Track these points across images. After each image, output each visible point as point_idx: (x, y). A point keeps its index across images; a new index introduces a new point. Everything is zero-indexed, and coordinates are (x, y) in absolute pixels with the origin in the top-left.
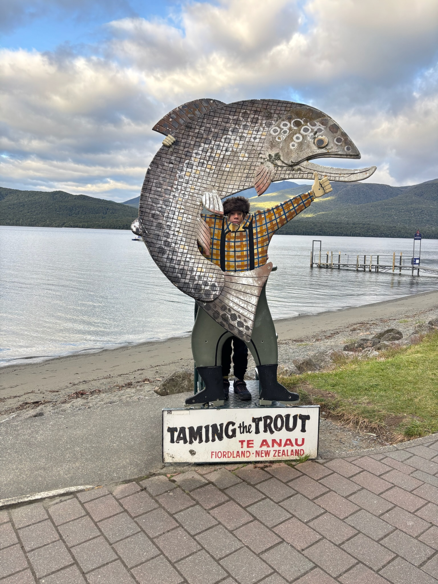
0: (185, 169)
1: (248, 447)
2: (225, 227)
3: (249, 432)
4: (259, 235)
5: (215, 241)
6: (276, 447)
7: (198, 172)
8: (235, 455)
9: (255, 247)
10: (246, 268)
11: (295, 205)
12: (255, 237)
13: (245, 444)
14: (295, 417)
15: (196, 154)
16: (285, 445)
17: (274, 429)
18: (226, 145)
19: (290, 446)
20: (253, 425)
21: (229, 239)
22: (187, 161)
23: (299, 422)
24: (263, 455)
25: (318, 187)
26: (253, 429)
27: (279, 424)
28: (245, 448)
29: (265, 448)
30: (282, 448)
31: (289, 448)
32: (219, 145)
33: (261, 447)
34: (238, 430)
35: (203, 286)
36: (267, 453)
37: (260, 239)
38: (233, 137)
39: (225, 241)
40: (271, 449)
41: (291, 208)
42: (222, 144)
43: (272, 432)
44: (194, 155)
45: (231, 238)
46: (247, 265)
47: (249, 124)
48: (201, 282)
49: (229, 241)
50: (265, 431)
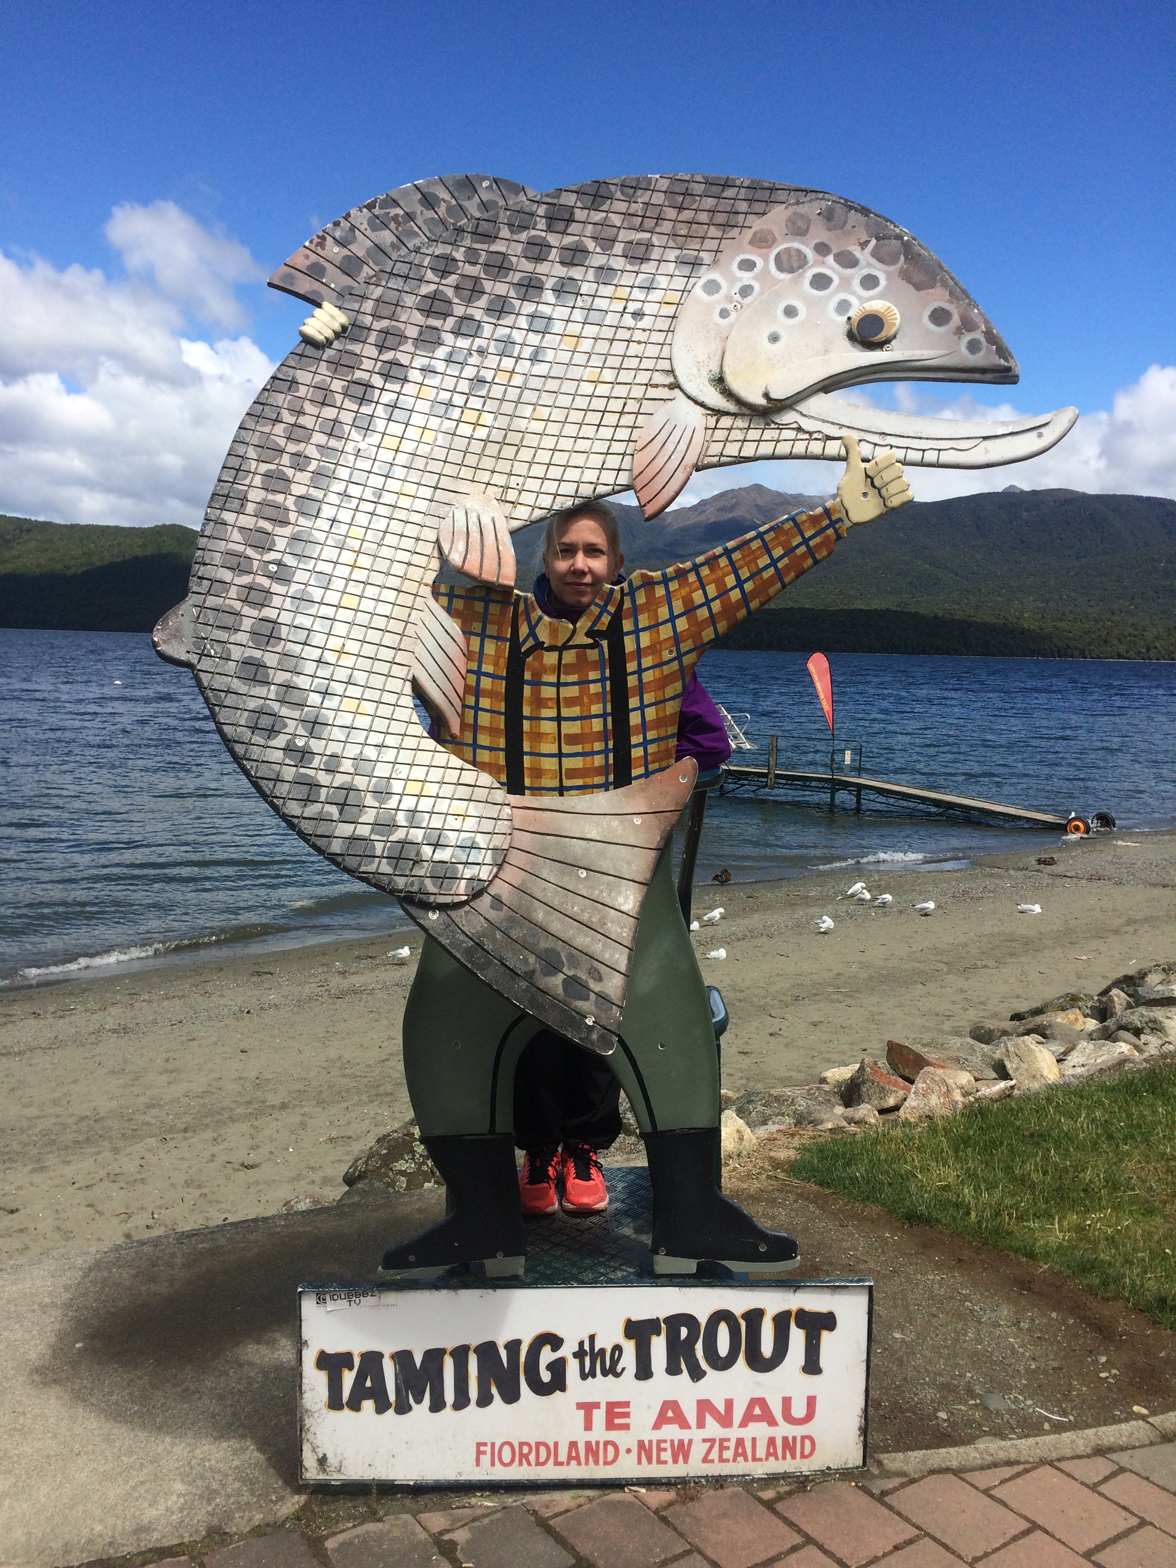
0: (380, 425)
1: (610, 1425)
2: (524, 630)
3: (612, 1371)
4: (647, 662)
5: (486, 683)
6: (713, 1428)
7: (429, 436)
8: (563, 1456)
9: (633, 702)
10: (599, 780)
11: (778, 552)
12: (631, 666)
13: (599, 1416)
14: (782, 1321)
15: (426, 370)
16: (743, 1424)
17: (704, 1365)
18: (534, 339)
19: (764, 1425)
20: (629, 1348)
21: (537, 674)
22: (387, 397)
23: (797, 1337)
24: (667, 1456)
25: (861, 485)
26: (629, 1360)
27: (723, 1347)
28: (599, 1433)
29: (671, 1432)
30: (734, 1433)
31: (759, 1431)
32: (508, 342)
33: (657, 1426)
34: (572, 1368)
35: (427, 851)
36: (681, 1450)
37: (648, 677)
38: (561, 312)
39: (522, 682)
40: (694, 1434)
41: (764, 561)
42: (517, 336)
43: (697, 1374)
44: (415, 375)
45: (544, 670)
46: (603, 770)
47: (618, 263)
48: (417, 835)
49: (537, 683)
50: (673, 1369)
